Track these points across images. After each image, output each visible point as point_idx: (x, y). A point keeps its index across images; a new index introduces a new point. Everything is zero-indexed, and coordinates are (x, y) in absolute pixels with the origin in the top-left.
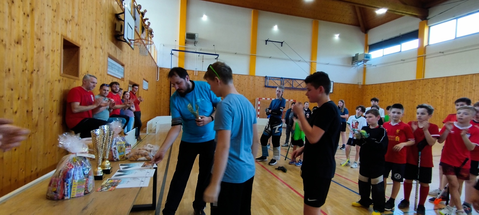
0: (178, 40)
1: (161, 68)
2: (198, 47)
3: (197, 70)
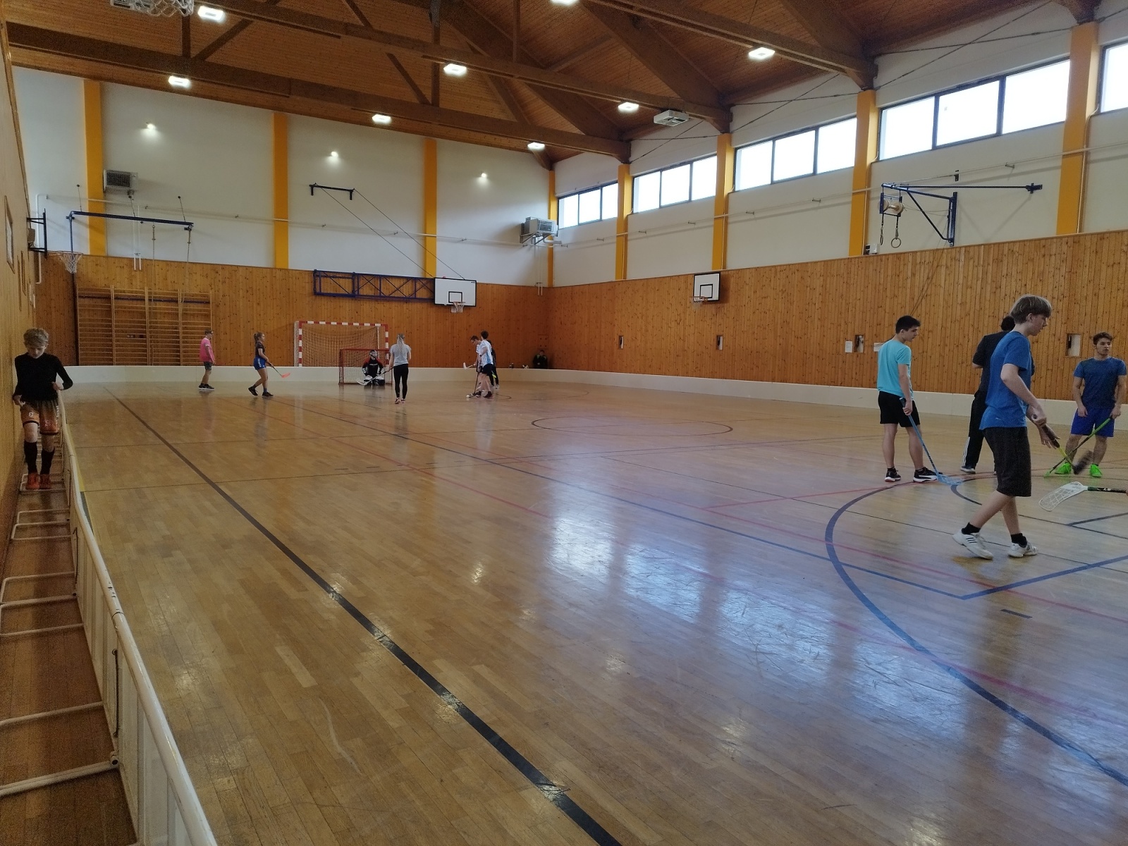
0: (85, 184)
2: (139, 200)
3: (140, 257)
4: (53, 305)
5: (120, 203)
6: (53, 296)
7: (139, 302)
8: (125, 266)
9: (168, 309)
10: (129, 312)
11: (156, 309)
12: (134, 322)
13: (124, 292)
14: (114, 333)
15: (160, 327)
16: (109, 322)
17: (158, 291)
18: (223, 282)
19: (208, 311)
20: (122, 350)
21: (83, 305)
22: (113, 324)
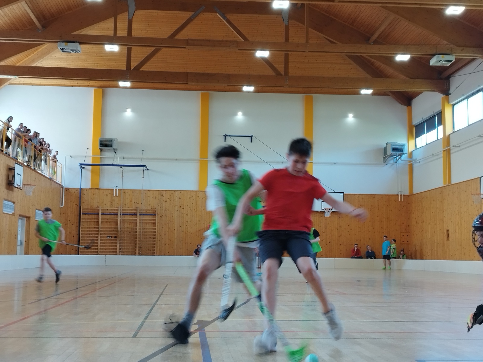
0: (91, 147)
1: (67, 190)
2: (119, 155)
3: (118, 188)
4: (68, 220)
5: (109, 157)
6: (69, 214)
7: (115, 216)
8: (109, 194)
9: (131, 220)
10: (109, 222)
11: (125, 220)
12: (112, 228)
13: (107, 210)
14: (99, 236)
15: (127, 231)
16: (98, 228)
17: (126, 208)
18: (166, 201)
19: (155, 220)
20: (104, 246)
21: (85, 219)
22: (100, 229)
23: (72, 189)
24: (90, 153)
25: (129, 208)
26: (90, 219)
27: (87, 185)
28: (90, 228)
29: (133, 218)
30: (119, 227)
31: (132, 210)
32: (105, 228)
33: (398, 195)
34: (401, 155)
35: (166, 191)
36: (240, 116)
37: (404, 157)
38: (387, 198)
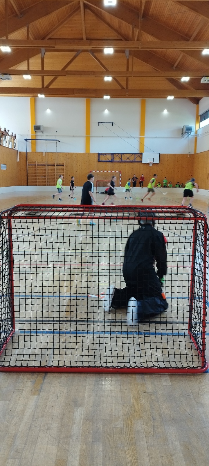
0: (30, 130)
1: (20, 153)
2: (45, 134)
3: (45, 152)
4: (22, 168)
5: (40, 136)
6: (22, 165)
7: (44, 166)
8: (41, 155)
9: (52, 168)
10: (42, 169)
11: (49, 168)
12: (43, 172)
13: (40, 163)
14: (37, 176)
15: (50, 174)
16: (36, 172)
17: (50, 162)
18: (69, 158)
19: (64, 168)
20: (40, 181)
21: (30, 168)
22: (37, 173)
23: (22, 152)
24: (30, 133)
25: (51, 162)
26: (32, 168)
27: (29, 150)
28: (32, 172)
29: (53, 167)
30: (46, 171)
31: (52, 163)
32: (40, 172)
33: (188, 154)
34: (190, 132)
35: (69, 153)
36: (106, 112)
37: (192, 133)
38: (182, 156)
